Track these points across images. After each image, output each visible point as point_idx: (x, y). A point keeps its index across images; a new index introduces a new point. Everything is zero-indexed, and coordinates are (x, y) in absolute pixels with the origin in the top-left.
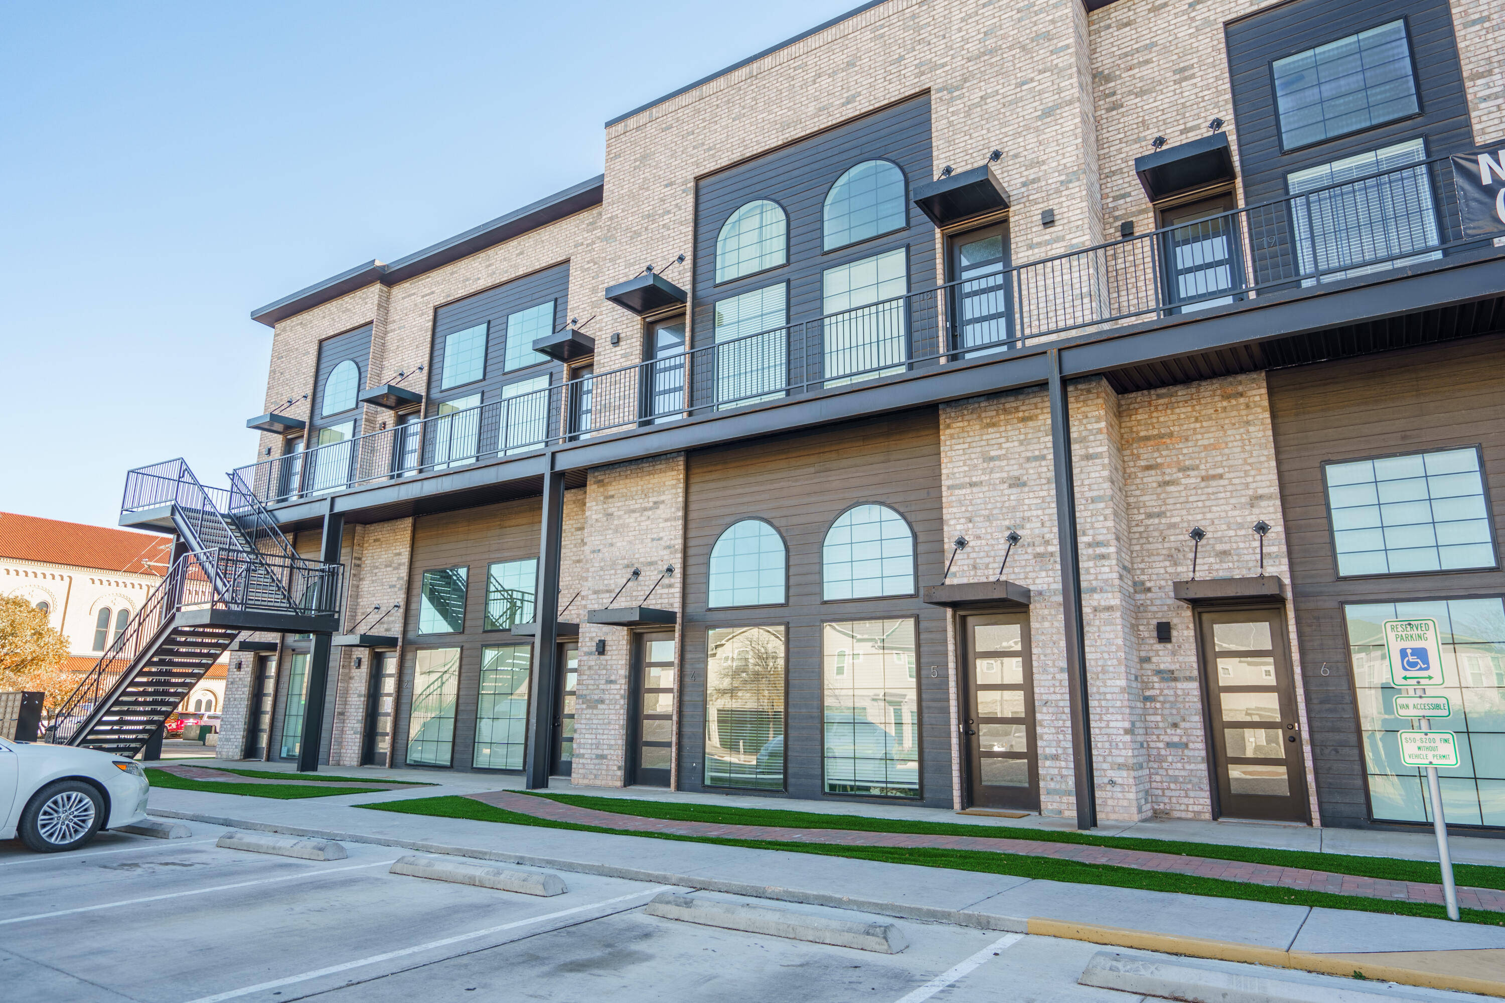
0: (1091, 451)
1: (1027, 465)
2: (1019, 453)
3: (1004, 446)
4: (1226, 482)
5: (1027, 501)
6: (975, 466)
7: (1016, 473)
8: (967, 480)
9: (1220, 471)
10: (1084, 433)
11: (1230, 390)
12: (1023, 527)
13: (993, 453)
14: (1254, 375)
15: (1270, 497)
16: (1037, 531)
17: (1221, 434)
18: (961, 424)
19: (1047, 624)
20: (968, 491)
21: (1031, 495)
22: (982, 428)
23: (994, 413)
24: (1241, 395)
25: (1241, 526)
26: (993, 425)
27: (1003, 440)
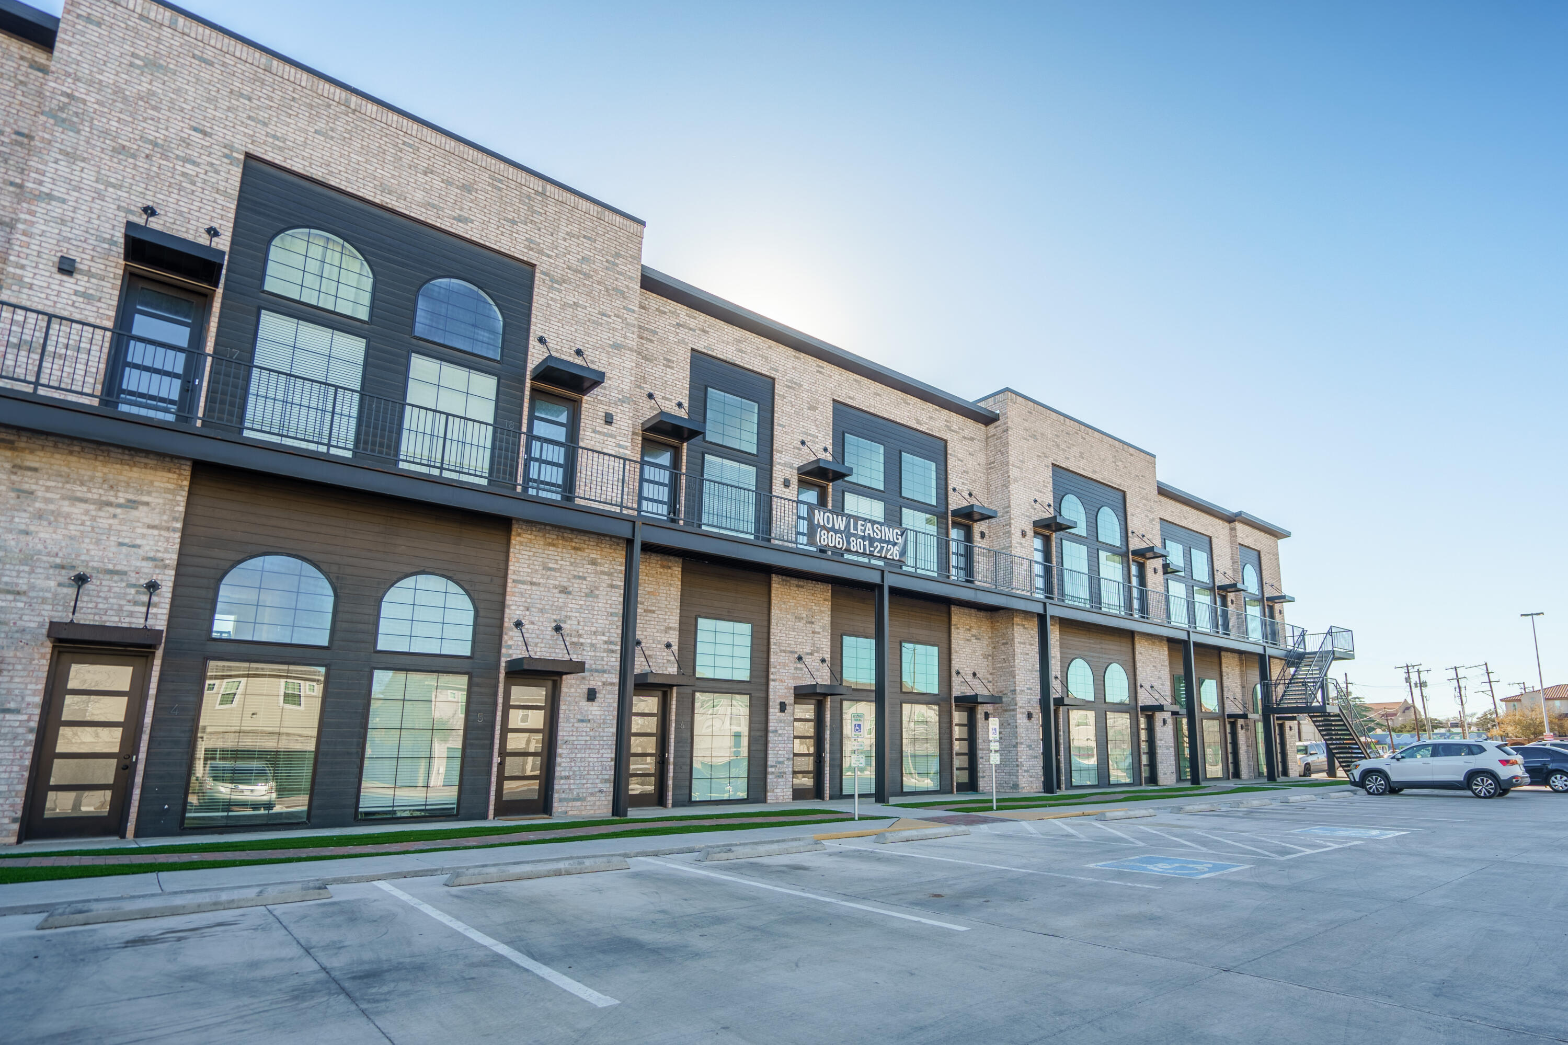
0: (614, 583)
1: (574, 581)
2: (569, 571)
3: (560, 562)
4: (655, 616)
5: (570, 605)
6: (537, 570)
7: (565, 584)
8: (529, 579)
9: (654, 608)
10: (612, 570)
11: (665, 563)
12: (565, 622)
13: (551, 565)
14: (677, 559)
15: (674, 629)
16: (574, 627)
17: (657, 587)
18: (529, 537)
19: (573, 690)
20: (529, 587)
21: (574, 601)
22: (544, 545)
23: (555, 537)
24: (670, 568)
25: (659, 642)
26: (554, 545)
27: (559, 558)
